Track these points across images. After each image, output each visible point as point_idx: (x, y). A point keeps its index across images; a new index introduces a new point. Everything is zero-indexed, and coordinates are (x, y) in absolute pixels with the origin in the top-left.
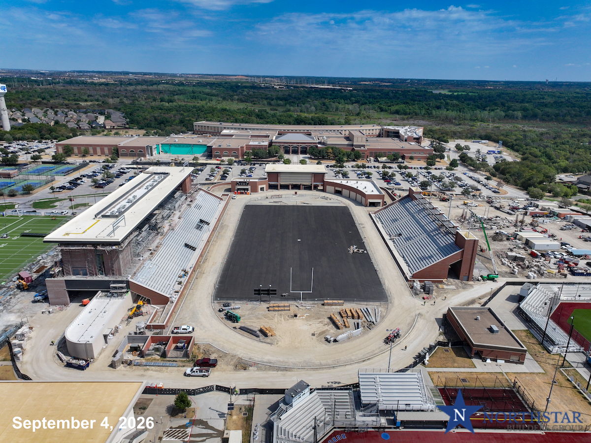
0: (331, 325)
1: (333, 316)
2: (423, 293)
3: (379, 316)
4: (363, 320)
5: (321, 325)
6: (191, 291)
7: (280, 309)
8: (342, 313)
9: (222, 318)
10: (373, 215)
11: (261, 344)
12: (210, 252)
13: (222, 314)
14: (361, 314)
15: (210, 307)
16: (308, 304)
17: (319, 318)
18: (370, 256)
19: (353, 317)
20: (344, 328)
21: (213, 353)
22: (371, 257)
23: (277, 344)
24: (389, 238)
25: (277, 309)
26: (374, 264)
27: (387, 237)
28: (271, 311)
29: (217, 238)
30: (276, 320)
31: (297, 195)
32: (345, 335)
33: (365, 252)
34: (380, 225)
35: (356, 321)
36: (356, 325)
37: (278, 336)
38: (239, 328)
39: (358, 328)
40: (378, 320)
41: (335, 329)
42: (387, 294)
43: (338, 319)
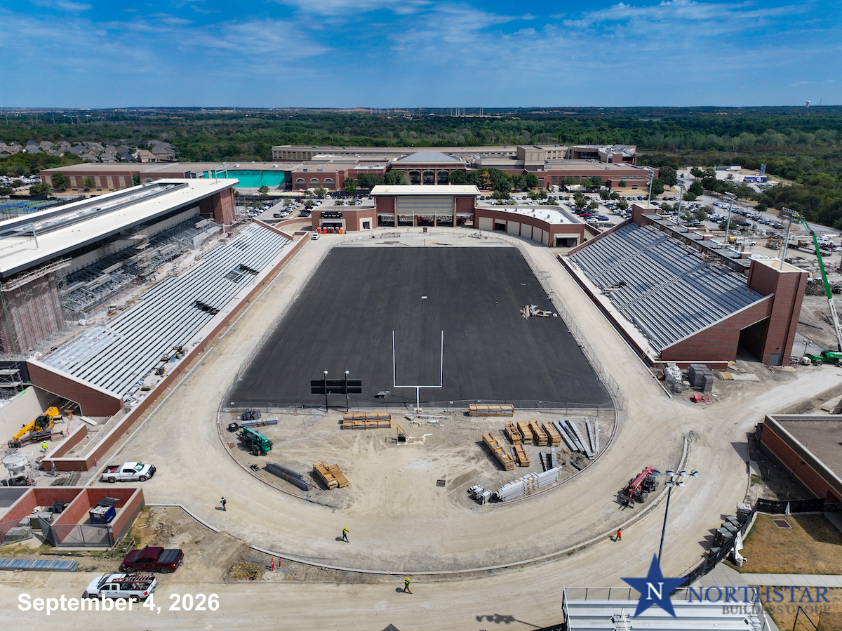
0: (485, 461)
1: (488, 439)
2: (690, 389)
3: (597, 439)
4: (559, 449)
5: (461, 459)
6: (183, 387)
7: (367, 424)
8: (510, 432)
9: (231, 446)
10: (565, 259)
11: (309, 508)
12: (246, 319)
13: (234, 437)
14: (554, 433)
15: (211, 420)
16: (433, 414)
17: (456, 445)
18: (566, 321)
19: (536, 440)
20: (516, 467)
21: (181, 531)
22: (568, 324)
23: (349, 506)
24: (600, 291)
25: (360, 423)
26: (575, 336)
27: (596, 292)
28: (346, 428)
29: (267, 296)
30: (355, 448)
31: (427, 234)
32: (517, 485)
33: (555, 315)
34: (579, 273)
35: (545, 450)
36: (545, 459)
37: (353, 486)
38: (264, 468)
39: (550, 467)
40: (597, 448)
41: (494, 469)
42: (610, 392)
43: (500, 445)
